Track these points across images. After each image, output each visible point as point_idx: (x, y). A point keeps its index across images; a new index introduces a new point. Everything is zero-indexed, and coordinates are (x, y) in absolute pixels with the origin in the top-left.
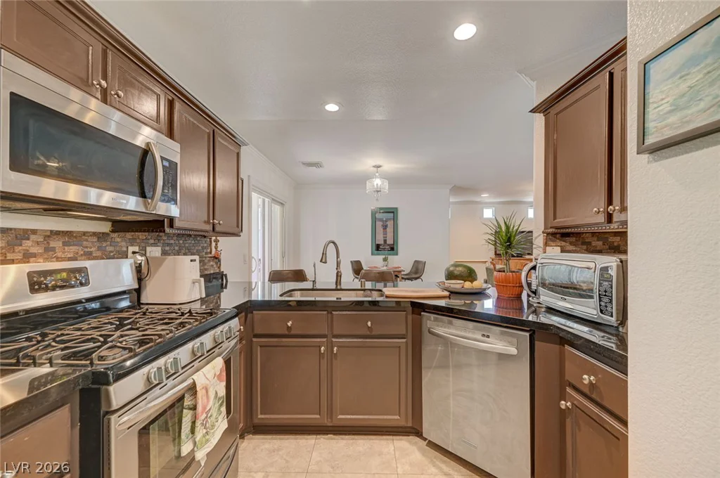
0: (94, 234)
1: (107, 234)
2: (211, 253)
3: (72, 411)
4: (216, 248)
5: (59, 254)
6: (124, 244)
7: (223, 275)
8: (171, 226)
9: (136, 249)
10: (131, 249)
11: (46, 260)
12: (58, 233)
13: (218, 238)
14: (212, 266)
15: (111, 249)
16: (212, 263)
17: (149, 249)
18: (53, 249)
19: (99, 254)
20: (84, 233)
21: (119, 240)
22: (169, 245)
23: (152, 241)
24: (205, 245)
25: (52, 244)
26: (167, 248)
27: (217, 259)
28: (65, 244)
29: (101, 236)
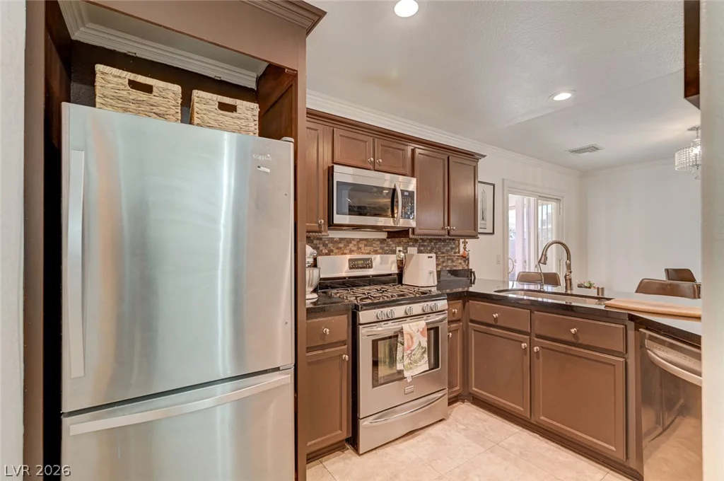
0: (379, 240)
1: (385, 240)
2: (459, 252)
3: (348, 317)
4: (465, 249)
5: (363, 251)
6: (394, 245)
7: (471, 272)
8: (413, 233)
9: (401, 249)
10: (398, 249)
11: (358, 253)
12: (361, 240)
13: (467, 240)
14: (461, 263)
15: (386, 248)
16: (460, 261)
17: (409, 249)
18: (360, 248)
19: (380, 251)
20: (374, 239)
21: (391, 243)
22: (423, 246)
23: (411, 244)
24: (454, 246)
25: (360, 246)
26: (422, 248)
27: (465, 258)
28: (366, 245)
29: (382, 241)
